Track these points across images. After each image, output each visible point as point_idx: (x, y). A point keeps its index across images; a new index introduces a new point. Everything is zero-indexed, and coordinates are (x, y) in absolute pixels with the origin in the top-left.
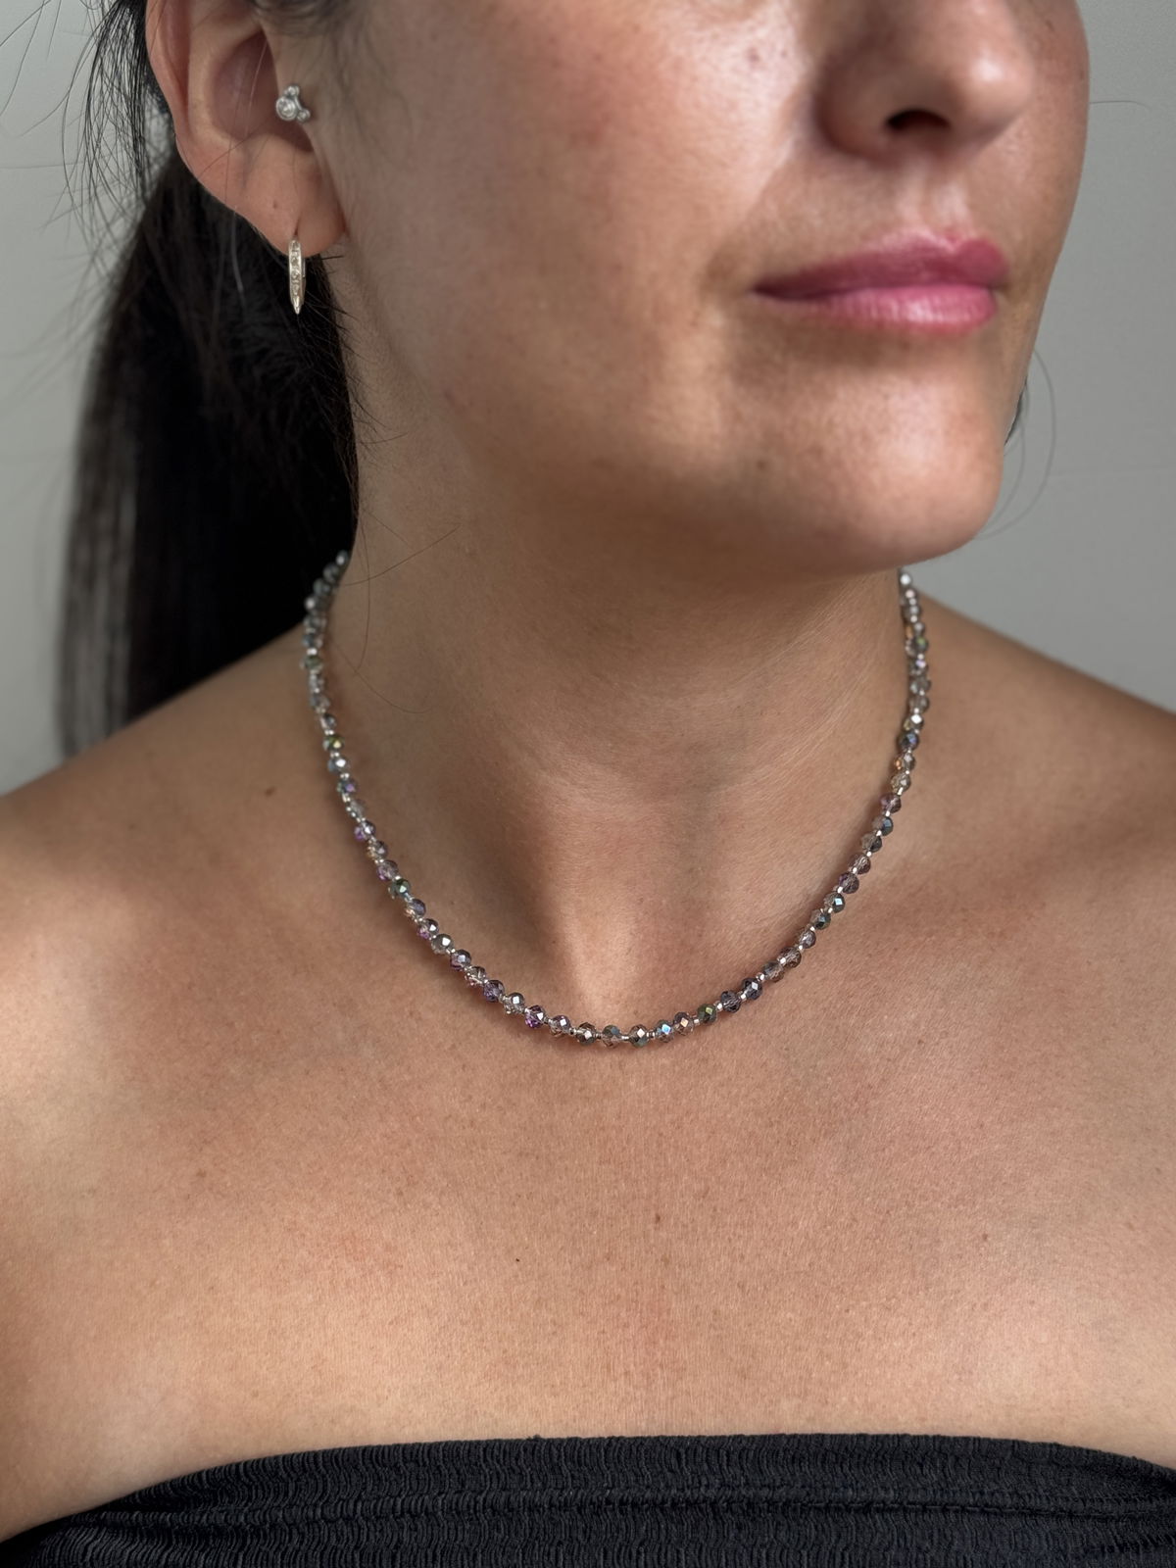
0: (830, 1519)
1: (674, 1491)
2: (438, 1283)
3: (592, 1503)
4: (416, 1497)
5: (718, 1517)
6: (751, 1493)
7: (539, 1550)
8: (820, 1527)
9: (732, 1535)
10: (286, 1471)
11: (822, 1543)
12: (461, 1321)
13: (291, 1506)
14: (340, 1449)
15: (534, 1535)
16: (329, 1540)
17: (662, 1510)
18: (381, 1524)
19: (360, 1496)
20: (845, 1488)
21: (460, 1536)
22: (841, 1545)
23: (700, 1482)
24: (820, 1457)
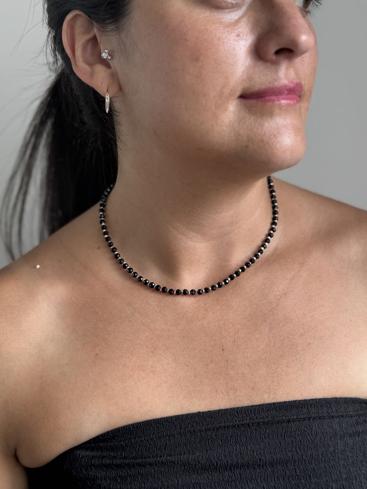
0: (280, 425)
1: (238, 422)
2: (167, 374)
3: (216, 428)
4: (169, 431)
5: (250, 428)
6: (258, 420)
7: (204, 442)
8: (277, 428)
9: (254, 433)
10: (132, 428)
11: (278, 432)
12: (175, 384)
13: (135, 438)
14: (147, 421)
15: (202, 438)
16: (147, 445)
17: (235, 428)
18: (160, 440)
19: (154, 432)
20: (282, 416)
21: (182, 440)
22: (284, 432)
23: (244, 419)
24: (275, 409)
